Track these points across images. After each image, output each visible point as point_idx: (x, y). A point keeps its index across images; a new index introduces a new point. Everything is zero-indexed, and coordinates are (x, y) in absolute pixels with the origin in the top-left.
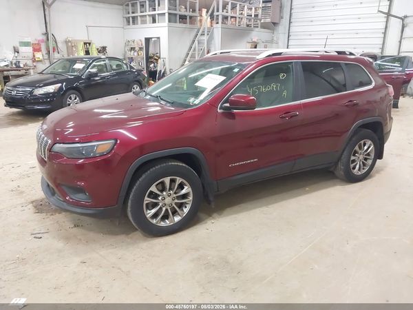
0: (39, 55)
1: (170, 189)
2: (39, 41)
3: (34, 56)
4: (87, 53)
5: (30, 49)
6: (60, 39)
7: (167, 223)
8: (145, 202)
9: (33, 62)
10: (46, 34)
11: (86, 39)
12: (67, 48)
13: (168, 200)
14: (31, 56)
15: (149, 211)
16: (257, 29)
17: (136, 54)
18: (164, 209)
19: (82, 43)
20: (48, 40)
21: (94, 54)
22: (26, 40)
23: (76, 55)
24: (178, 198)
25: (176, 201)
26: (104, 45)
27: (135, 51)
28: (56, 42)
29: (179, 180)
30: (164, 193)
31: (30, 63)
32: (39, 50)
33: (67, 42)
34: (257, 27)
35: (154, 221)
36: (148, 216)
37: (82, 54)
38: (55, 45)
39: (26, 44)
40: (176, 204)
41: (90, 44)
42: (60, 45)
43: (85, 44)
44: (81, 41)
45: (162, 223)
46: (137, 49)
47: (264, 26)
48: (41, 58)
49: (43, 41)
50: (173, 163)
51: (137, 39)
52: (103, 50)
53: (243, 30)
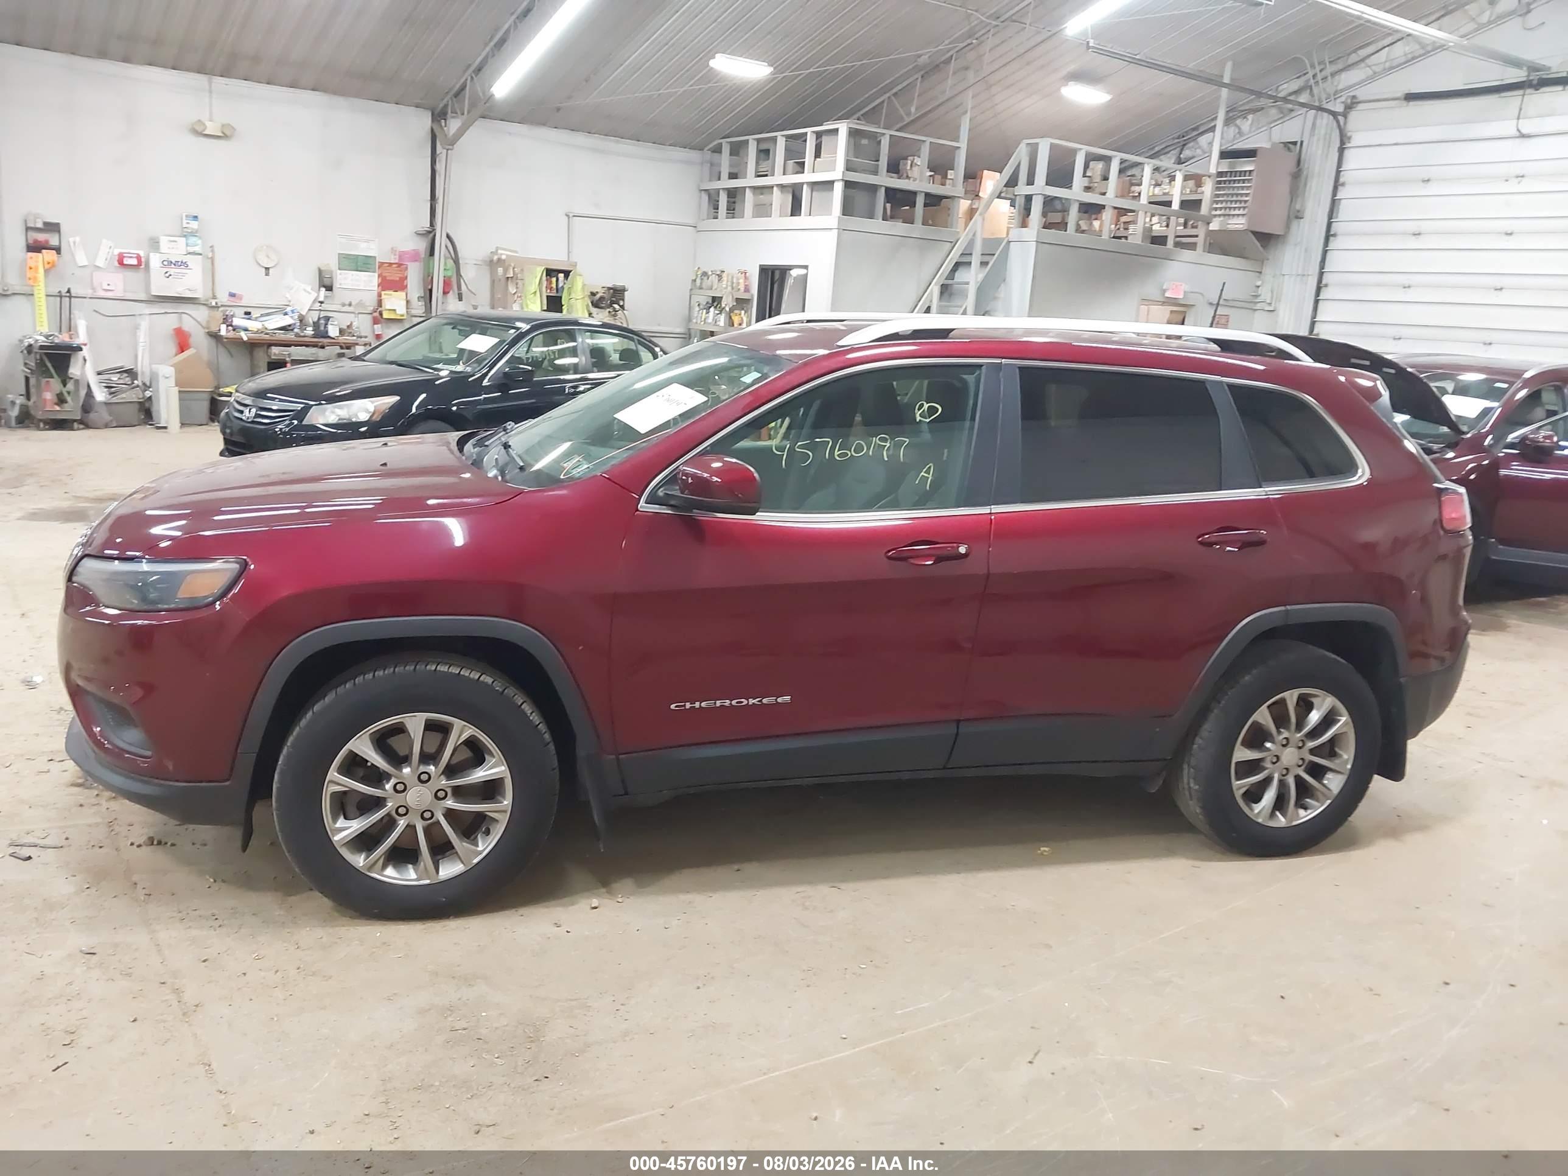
0: (395, 303)
1: (427, 758)
2: (402, 255)
3: (380, 303)
4: (554, 303)
5: (369, 281)
6: (471, 252)
7: (408, 876)
8: (329, 789)
9: (376, 321)
10: (430, 234)
11: (558, 258)
12: (493, 282)
13: (418, 796)
14: (370, 302)
15: (341, 822)
16: (1187, 254)
17: (722, 320)
18: (402, 823)
19: (540, 271)
20: (432, 253)
21: (577, 308)
22: (364, 249)
23: (515, 310)
24: (459, 792)
25: (450, 803)
26: (619, 283)
27: (722, 310)
28: (456, 261)
29: (461, 730)
30: (406, 770)
31: (363, 325)
32: (399, 285)
33: (493, 263)
34: (1192, 247)
35: (359, 861)
36: (336, 838)
37: (535, 307)
38: (451, 273)
39: (360, 264)
40: (450, 814)
41: (567, 274)
42: (469, 273)
43: (550, 273)
44: (537, 262)
45: (390, 871)
46: (727, 302)
47: (1221, 245)
48: (401, 310)
49: (414, 256)
50: (443, 668)
51: (732, 268)
52: (614, 297)
53: (1135, 254)
